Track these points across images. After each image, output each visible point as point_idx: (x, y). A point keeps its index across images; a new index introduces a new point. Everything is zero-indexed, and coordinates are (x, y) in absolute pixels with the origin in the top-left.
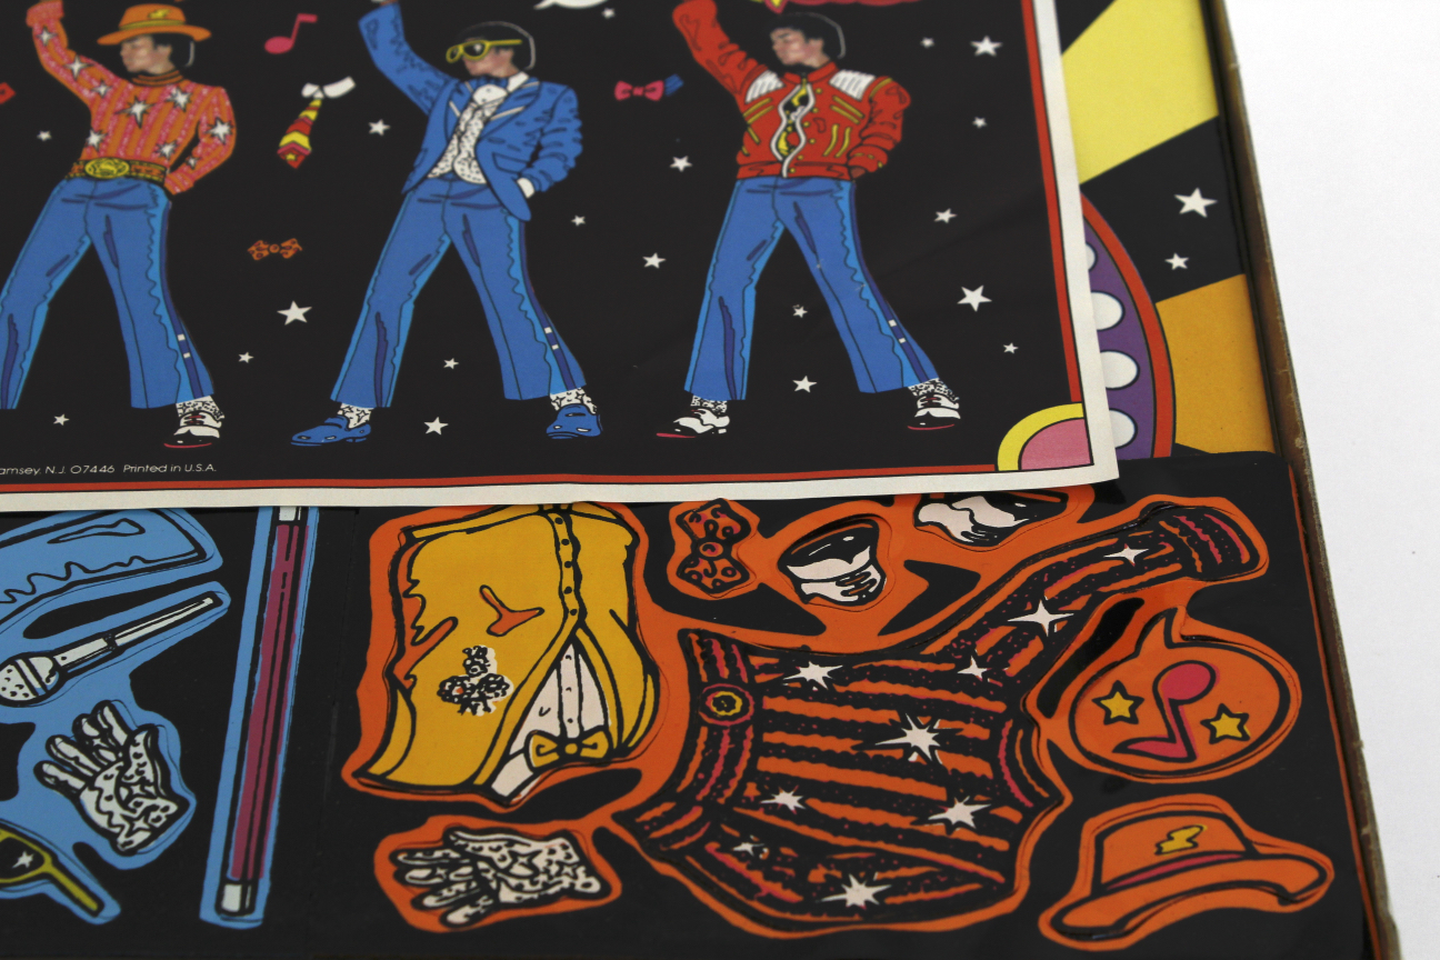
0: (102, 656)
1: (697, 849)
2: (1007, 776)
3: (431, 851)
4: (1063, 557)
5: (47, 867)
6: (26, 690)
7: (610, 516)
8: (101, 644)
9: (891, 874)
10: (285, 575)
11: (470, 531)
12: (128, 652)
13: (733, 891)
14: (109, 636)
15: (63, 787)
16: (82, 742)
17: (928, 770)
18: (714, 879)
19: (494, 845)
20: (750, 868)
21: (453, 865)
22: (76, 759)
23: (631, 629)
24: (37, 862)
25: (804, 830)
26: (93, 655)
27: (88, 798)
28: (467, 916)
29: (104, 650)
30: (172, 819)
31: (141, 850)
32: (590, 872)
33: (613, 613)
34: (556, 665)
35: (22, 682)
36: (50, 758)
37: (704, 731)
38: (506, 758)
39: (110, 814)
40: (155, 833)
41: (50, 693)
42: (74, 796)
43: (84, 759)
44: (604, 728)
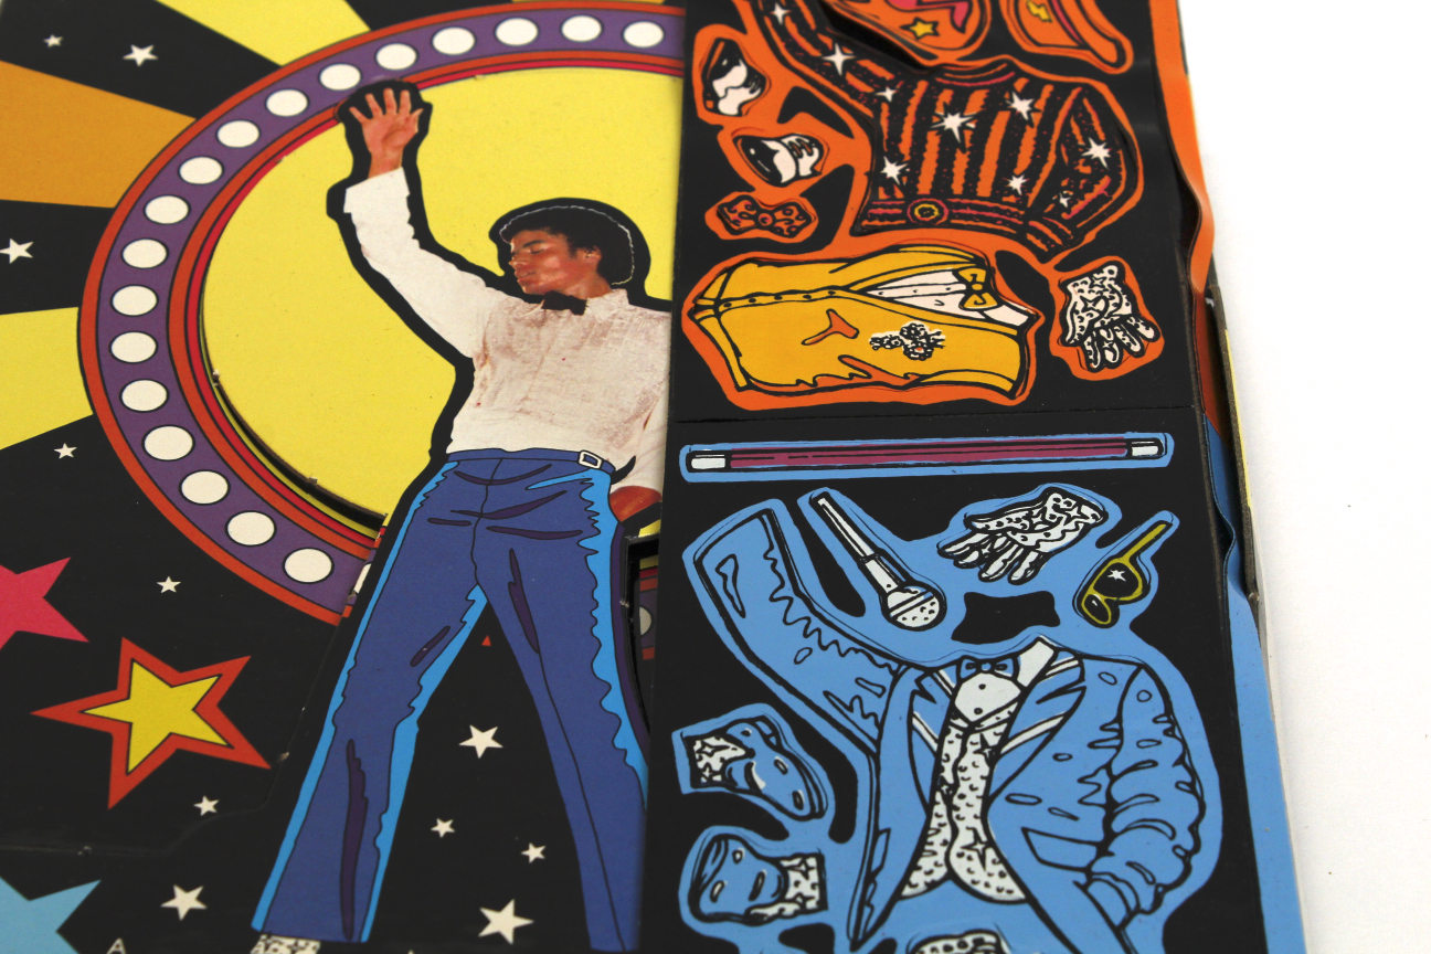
0: (886, 562)
1: (1070, 223)
2: (988, 83)
3: (1087, 353)
4: (781, 45)
5: (1125, 560)
6: (927, 605)
7: (722, 278)
8: (872, 566)
9: (1079, 137)
10: (790, 457)
11: (738, 354)
12: (880, 545)
13: (1105, 207)
14: (861, 562)
15: (1036, 566)
16: (985, 562)
17: (984, 120)
18: (1095, 215)
19: (1077, 320)
20: (1083, 199)
21: (1100, 340)
22: (1005, 561)
23: (851, 261)
24: (1119, 567)
25: (1044, 174)
26: (885, 568)
27: (1045, 547)
28: (1147, 329)
29: (879, 561)
30: (1065, 494)
31: (1101, 509)
32: (1099, 270)
33: (832, 272)
34: (891, 300)
35: (919, 608)
36: (1006, 577)
37: (953, 221)
38: (989, 320)
39: (1064, 532)
40: (1080, 502)
41: (928, 588)
42: (1047, 556)
43: (1006, 556)
44: (955, 272)
